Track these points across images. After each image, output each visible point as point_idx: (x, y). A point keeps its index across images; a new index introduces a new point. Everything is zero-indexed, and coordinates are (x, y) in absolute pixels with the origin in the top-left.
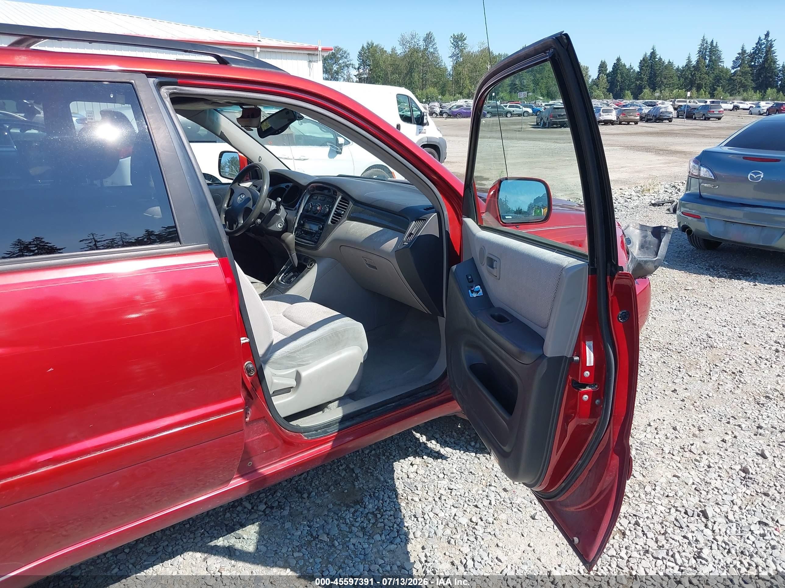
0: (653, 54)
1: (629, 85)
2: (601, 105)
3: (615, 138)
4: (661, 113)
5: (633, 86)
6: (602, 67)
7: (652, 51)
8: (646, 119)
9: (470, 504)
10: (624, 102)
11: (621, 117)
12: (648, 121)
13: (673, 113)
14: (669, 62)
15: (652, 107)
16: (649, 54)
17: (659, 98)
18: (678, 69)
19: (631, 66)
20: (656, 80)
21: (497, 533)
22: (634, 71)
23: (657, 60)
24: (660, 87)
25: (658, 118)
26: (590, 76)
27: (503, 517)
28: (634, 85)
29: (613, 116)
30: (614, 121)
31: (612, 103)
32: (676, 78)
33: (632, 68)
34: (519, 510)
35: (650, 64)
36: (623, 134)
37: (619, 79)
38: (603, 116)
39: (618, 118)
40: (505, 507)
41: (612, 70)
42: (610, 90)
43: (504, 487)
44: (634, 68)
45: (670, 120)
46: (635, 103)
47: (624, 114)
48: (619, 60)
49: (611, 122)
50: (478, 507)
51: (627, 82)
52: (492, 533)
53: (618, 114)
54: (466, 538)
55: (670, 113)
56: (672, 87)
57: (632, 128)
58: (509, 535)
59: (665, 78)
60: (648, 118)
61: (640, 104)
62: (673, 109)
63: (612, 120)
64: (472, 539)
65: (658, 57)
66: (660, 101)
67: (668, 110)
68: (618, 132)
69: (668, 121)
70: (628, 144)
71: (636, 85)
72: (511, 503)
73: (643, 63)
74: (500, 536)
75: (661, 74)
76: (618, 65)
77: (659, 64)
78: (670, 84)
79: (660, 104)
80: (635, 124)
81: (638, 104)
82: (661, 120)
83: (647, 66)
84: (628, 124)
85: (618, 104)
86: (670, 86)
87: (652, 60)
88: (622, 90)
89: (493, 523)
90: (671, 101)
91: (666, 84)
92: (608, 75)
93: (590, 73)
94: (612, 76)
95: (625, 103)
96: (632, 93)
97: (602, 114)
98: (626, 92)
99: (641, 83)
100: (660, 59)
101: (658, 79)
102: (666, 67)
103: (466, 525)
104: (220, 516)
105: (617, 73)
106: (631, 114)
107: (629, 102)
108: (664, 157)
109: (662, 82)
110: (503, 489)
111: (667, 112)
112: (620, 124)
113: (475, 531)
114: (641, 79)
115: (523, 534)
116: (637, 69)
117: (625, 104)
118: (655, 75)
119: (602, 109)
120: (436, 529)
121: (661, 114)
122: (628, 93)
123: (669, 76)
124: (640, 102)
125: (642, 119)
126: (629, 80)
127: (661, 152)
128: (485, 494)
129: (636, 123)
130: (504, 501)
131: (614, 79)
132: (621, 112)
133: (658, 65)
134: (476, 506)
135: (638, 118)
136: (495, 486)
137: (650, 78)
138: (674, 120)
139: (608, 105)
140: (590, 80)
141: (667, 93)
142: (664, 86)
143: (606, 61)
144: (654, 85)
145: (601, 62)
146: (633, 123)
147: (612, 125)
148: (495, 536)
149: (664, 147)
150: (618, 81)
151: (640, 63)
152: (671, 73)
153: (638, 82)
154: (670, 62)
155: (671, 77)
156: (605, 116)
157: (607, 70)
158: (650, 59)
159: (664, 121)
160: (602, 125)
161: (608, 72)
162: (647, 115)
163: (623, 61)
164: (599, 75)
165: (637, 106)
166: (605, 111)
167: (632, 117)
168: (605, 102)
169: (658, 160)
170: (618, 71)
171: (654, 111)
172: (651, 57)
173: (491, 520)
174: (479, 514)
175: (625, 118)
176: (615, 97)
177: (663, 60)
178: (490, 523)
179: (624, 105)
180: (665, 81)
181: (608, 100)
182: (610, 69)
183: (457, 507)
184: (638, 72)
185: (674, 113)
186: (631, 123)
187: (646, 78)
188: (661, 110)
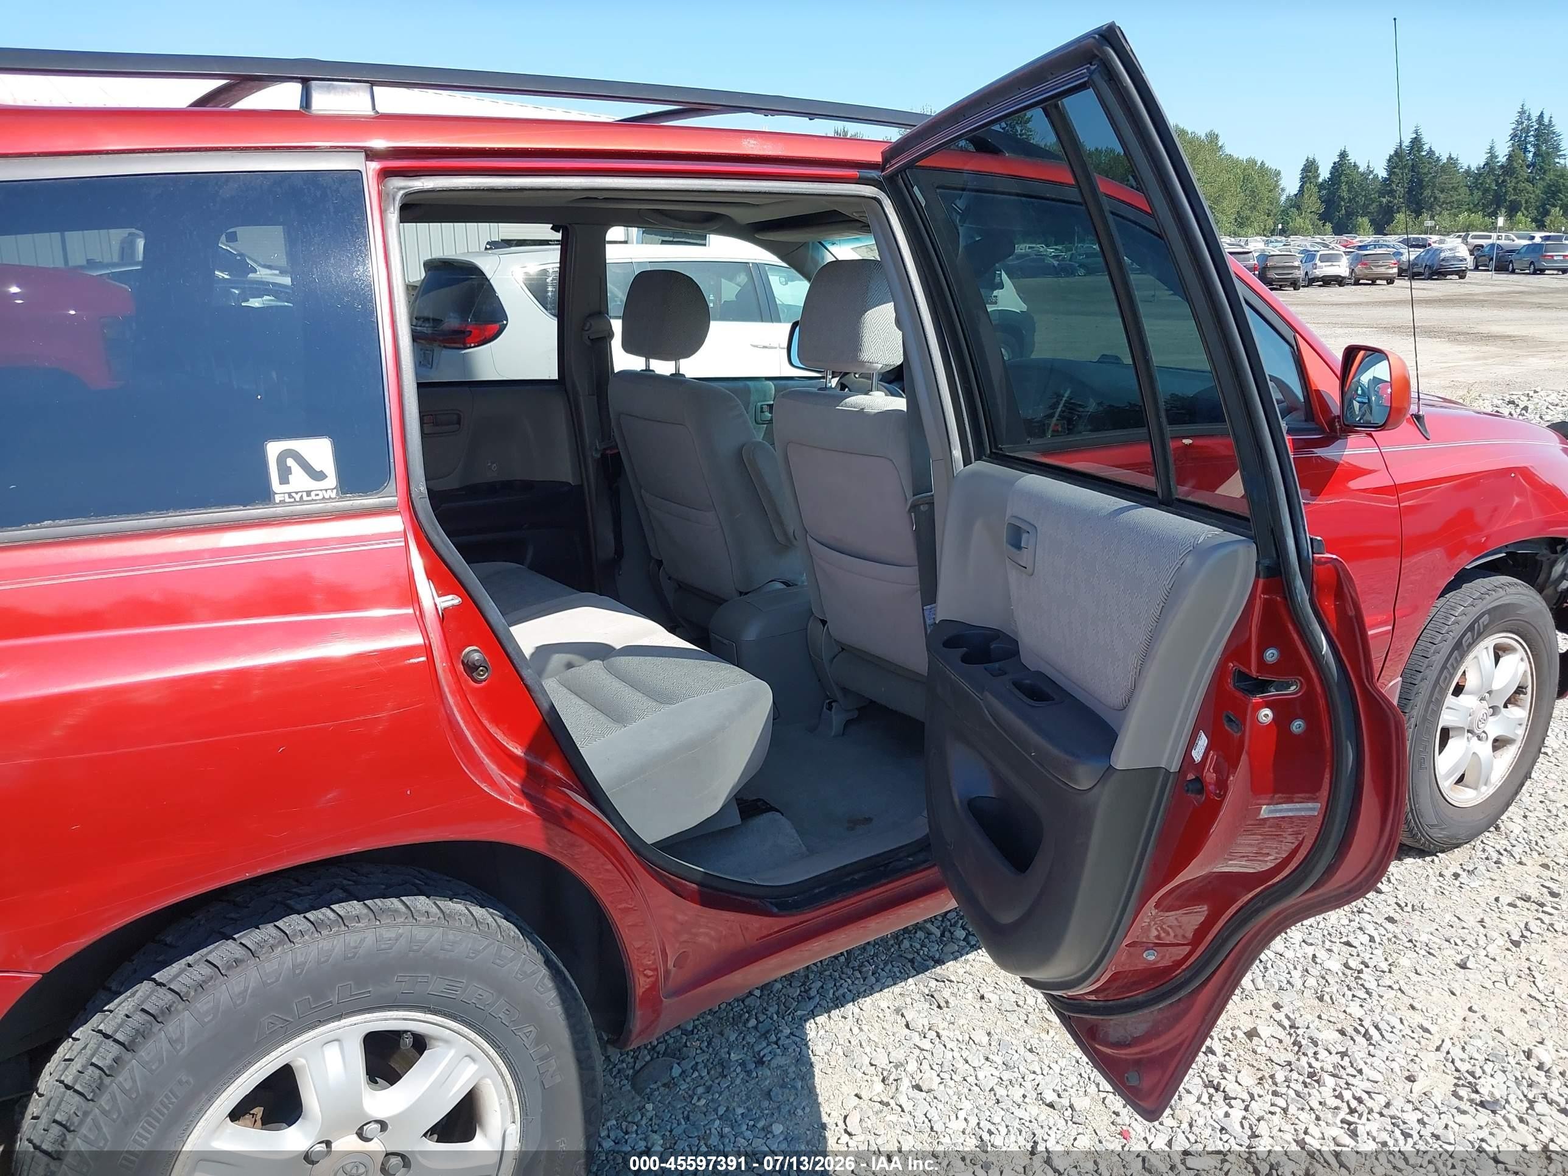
0: (1416, 142)
1: (1365, 207)
2: (1311, 246)
3: (1353, 311)
4: (1443, 260)
5: (1373, 208)
6: (1310, 169)
7: (1415, 136)
8: (1410, 272)
9: (1333, 940)
10: (1358, 239)
11: (1359, 269)
12: (1415, 276)
13: (1468, 260)
14: (1450, 158)
15: (1422, 250)
16: (1406, 142)
17: (1431, 231)
18: (1468, 172)
19: (1368, 167)
20: (1422, 194)
21: (1405, 988)
22: (1376, 176)
23: (1424, 153)
24: (1431, 208)
25: (1437, 271)
26: (1283, 190)
27: (1404, 961)
28: (1374, 205)
29: (1342, 268)
30: (1344, 278)
31: (1335, 243)
32: (1464, 190)
33: (1372, 172)
34: (1429, 953)
35: (1410, 163)
36: (1368, 304)
37: (1345, 195)
38: (1321, 267)
39: (1352, 271)
40: (1401, 947)
41: (1329, 176)
42: (1325, 217)
43: (1387, 916)
44: (1375, 172)
45: (1461, 274)
46: (1381, 242)
47: (1365, 264)
48: (1343, 155)
49: (1339, 281)
50: (1351, 946)
51: (1361, 200)
52: (1396, 987)
53: (1351, 264)
54: (1349, 994)
55: (1461, 260)
56: (1456, 207)
57: (1381, 291)
58: (1426, 991)
59: (1442, 191)
60: (1415, 270)
61: (1394, 243)
62: (1468, 253)
63: (1340, 276)
64: (1362, 994)
65: (1426, 147)
66: (1435, 238)
67: (1457, 254)
68: (1356, 300)
69: (1457, 277)
70: (1385, 322)
71: (1381, 205)
72: (1410, 941)
73: (1396, 161)
74: (1411, 993)
75: (1434, 183)
76: (1342, 167)
77: (1429, 163)
78: (1453, 202)
79: (1435, 242)
80: (1388, 284)
81: (1391, 244)
82: (1443, 275)
83: (1405, 167)
84: (1373, 283)
85: (1346, 243)
86: (1452, 206)
87: (1414, 155)
88: (1350, 215)
89: (1390, 972)
90: (1459, 236)
91: (1443, 203)
92: (1321, 186)
93: (1283, 183)
94: (1329, 189)
95: (1361, 241)
96: (1372, 222)
97: (1319, 263)
98: (1360, 220)
99: (1390, 202)
100: (1431, 152)
101: (1427, 192)
102: (1444, 169)
103: (1340, 974)
104: (892, 946)
105: (1340, 182)
106: (1381, 263)
107: (1370, 240)
108: (1470, 347)
109: (1435, 198)
110: (1386, 919)
111: (1454, 258)
112: (1357, 283)
113: (1363, 982)
114: (1391, 193)
115: (1454, 990)
116: (1383, 174)
117: (1360, 244)
118: (1420, 184)
119: (1319, 254)
120: (1288, 976)
121: (1443, 263)
122: (1365, 221)
123: (1450, 186)
124: (1392, 239)
125: (1401, 273)
126: (1365, 196)
127: (1462, 338)
128: (1355, 924)
129: (1390, 281)
130: (1395, 937)
131: (1334, 194)
132: (1357, 260)
133: (1427, 164)
134: (1348, 944)
135: (1395, 270)
136: (1369, 914)
137: (1410, 191)
138: (1469, 274)
139: (1326, 246)
140: (1283, 198)
141: (1446, 220)
142: (1440, 206)
143: (1316, 158)
144: (1417, 204)
145: (1307, 160)
146: (1385, 282)
147: (1340, 286)
148: (1403, 992)
149: (1463, 328)
150: (1343, 199)
151: (1389, 161)
152: (1454, 181)
153: (1384, 200)
154: (1452, 159)
155: (1455, 189)
156: (1325, 269)
157: (1318, 176)
158: (1410, 153)
159: (1449, 277)
160: (1320, 286)
161: (1320, 180)
162: (1412, 264)
163: (1352, 158)
164: (1302, 187)
165: (1388, 246)
166: (1325, 258)
167: (1382, 270)
168: (1319, 240)
169: (1460, 352)
170: (1343, 177)
171: (1427, 257)
172: (1412, 148)
173: (1384, 966)
174: (1358, 955)
175: (1367, 271)
176: (1339, 230)
177: (1437, 155)
178: (1384, 972)
179: (1360, 246)
180: (1442, 197)
181: (1325, 237)
182: (1324, 173)
183: (1312, 944)
184: (1386, 180)
185: (1470, 261)
186: (1378, 282)
187: (1400, 191)
188: (1443, 255)
